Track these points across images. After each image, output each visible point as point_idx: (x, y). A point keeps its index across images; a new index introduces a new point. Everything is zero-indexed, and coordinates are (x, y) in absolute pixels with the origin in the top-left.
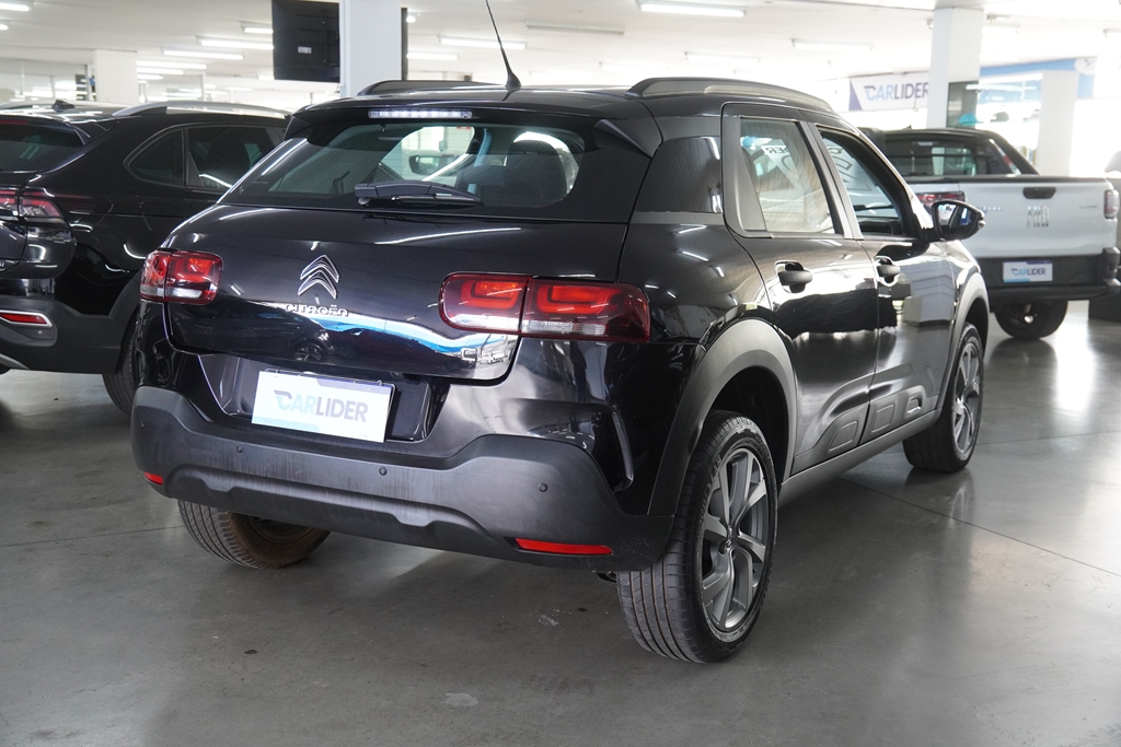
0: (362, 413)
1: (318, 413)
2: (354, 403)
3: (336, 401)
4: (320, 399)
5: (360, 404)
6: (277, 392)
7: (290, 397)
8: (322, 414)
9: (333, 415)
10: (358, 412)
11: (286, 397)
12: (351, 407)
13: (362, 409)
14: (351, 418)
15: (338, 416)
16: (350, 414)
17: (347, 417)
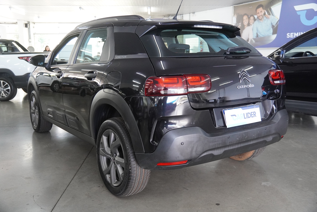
0: (255, 114)
1: (245, 118)
2: (252, 112)
3: (248, 113)
4: (244, 114)
5: (254, 112)
6: (232, 116)
7: (236, 116)
8: (246, 118)
9: (249, 117)
10: (254, 115)
11: (235, 116)
12: (252, 113)
13: (255, 113)
14: (253, 117)
15: (250, 117)
16: (253, 116)
17: (252, 117)
